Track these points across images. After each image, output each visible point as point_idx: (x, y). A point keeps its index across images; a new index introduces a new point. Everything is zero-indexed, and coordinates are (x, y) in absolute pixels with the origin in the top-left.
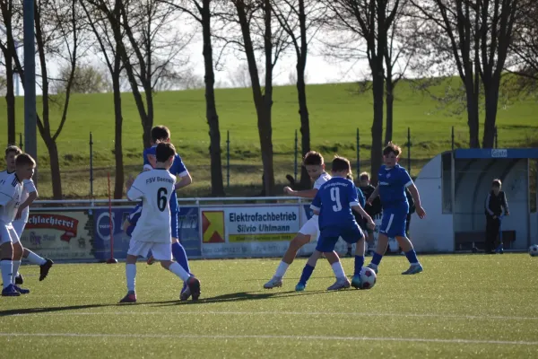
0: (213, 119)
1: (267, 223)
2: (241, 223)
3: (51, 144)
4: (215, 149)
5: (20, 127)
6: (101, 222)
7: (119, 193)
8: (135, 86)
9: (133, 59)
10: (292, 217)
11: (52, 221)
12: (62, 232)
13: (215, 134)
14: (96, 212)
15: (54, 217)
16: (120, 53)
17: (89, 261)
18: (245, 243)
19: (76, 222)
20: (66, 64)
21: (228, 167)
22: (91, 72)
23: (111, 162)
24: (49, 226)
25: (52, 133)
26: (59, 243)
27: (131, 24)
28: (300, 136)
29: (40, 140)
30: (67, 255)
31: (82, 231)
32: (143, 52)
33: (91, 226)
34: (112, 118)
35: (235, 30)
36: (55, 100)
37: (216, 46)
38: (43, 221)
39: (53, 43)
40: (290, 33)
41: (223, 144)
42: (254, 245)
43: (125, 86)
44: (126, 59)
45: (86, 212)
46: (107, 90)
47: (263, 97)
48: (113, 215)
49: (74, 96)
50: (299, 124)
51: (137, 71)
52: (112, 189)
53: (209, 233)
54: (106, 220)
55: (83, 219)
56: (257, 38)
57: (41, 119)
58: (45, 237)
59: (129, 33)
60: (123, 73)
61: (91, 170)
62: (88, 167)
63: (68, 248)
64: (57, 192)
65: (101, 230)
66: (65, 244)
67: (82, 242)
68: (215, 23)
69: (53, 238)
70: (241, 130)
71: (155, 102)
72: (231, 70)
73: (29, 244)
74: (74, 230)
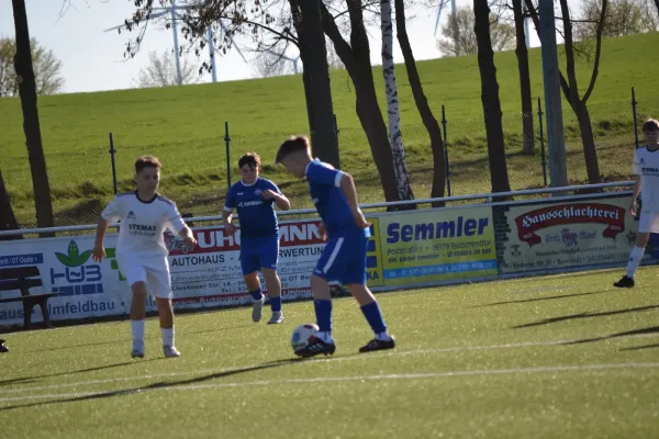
3: (580, 108)
5: (538, 90)
11: (590, 213)
12: (605, 227)
15: (593, 206)
19: (622, 212)
24: (585, 219)
25: (581, 94)
26: (601, 241)
29: (566, 105)
30: (612, 256)
31: (631, 224)
36: (581, 48)
38: (578, 213)
49: (606, 40)
57: (565, 75)
63: (614, 247)
66: (609, 242)
67: (632, 239)
69: (593, 236)
73: (561, 245)
74: (620, 222)
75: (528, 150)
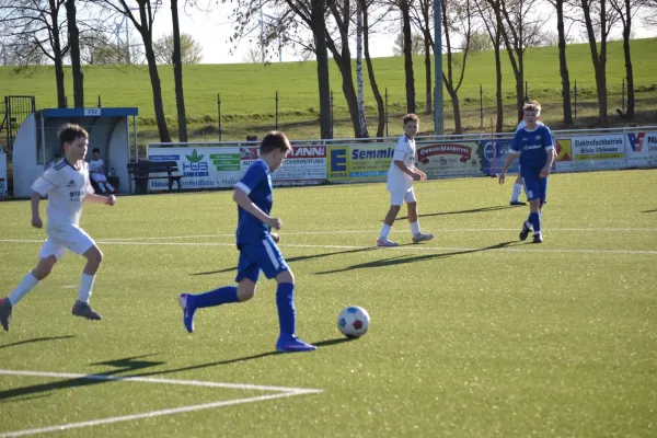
0: (564, 72)
1: (602, 146)
2: (584, 147)
3: (453, 94)
4: (566, 93)
6: (488, 149)
7: (499, 127)
9: (510, 34)
10: (620, 142)
11: (454, 149)
12: (461, 156)
13: (566, 83)
14: (484, 142)
15: (456, 146)
16: (500, 28)
18: (587, 161)
19: (470, 149)
21: (575, 104)
23: (494, 104)
24: (452, 152)
25: (455, 86)
26: (459, 164)
27: (508, 10)
28: (626, 82)
29: (445, 90)
31: (474, 156)
32: (516, 29)
33: (480, 152)
34: (495, 76)
37: (567, 23)
38: (448, 149)
39: (455, 25)
40: (619, 11)
41: (572, 87)
42: (592, 162)
44: (505, 35)
45: (477, 142)
48: (495, 144)
50: (625, 75)
51: (512, 40)
52: (496, 122)
53: (561, 154)
54: (490, 147)
55: (475, 147)
56: (595, 16)
57: (447, 77)
58: (450, 160)
59: (506, 15)
60: (502, 43)
61: (481, 110)
63: (465, 167)
65: (487, 154)
66: (463, 164)
67: (474, 163)
68: (566, 7)
69: (455, 161)
70: (583, 77)
72: (576, 34)
73: (439, 164)
74: (469, 155)
75: (428, 112)
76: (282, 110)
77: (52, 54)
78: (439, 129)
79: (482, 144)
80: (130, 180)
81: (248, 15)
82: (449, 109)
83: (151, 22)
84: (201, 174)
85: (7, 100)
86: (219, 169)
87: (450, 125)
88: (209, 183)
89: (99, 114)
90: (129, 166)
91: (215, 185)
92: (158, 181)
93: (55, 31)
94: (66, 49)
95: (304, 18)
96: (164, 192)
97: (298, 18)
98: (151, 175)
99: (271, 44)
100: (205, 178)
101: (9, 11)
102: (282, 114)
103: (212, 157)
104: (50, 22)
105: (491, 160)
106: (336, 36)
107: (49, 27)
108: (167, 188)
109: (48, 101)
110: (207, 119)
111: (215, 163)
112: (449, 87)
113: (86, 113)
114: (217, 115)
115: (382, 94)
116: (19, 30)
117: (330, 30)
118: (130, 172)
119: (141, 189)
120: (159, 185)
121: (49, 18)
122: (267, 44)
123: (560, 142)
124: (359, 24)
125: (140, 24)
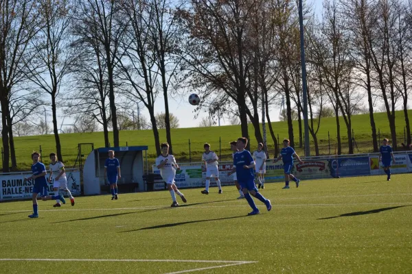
0: (373, 124)
3: (314, 136)
4: (374, 135)
5: (303, 131)
7: (339, 153)
8: (344, 114)
9: (343, 104)
10: (404, 159)
11: (316, 164)
12: (320, 168)
13: (374, 130)
14: (331, 160)
15: (317, 162)
16: (338, 102)
17: (329, 178)
19: (324, 164)
20: (319, 108)
21: (379, 141)
22: (329, 109)
23: (336, 141)
24: (315, 166)
25: (315, 132)
26: (319, 172)
27: (341, 92)
28: (406, 129)
29: (310, 135)
30: (322, 176)
31: (327, 167)
32: (346, 101)
33: (329, 165)
34: (336, 126)
35: (380, 92)
36: (315, 120)
37: (373, 98)
38: (313, 164)
39: (314, 100)
40: (401, 91)
41: (377, 133)
43: (340, 114)
44: (340, 105)
45: (328, 160)
46: (334, 116)
47: (391, 116)
48: (338, 161)
49: (322, 119)
50: (405, 124)
51: (344, 108)
52: (337, 151)
53: (373, 166)
54: (335, 163)
55: (327, 163)
56: (388, 94)
58: (314, 170)
59: (341, 95)
60: (339, 109)
61: (329, 146)
62: (328, 144)
64: (317, 154)
65: (334, 166)
66: (321, 172)
67: (327, 171)
68: (372, 90)
69: (316, 170)
70: (383, 127)
71: (351, 118)
72: (379, 106)
73: (308, 172)
74: (324, 167)
75: (301, 147)
76: (222, 148)
77: (102, 121)
78: (307, 154)
79: (330, 161)
80: (144, 184)
81: (204, 97)
82: (312, 146)
83: (153, 102)
84: (181, 180)
85: (79, 145)
86: (191, 177)
87: (313, 153)
88: (186, 184)
89: (127, 149)
90: (143, 177)
91: (189, 186)
92: (158, 184)
93: (103, 110)
94: (109, 119)
95: (233, 98)
96: (162, 190)
97: (230, 99)
98: (155, 181)
99: (216, 112)
100: (183, 182)
101: (79, 100)
102: (223, 150)
103: (187, 171)
104: (101, 105)
105: (336, 169)
106: (251, 107)
107: (100, 107)
108: (163, 188)
109: (100, 144)
110: (183, 153)
111: (189, 174)
112: (312, 132)
113: (121, 150)
114: (188, 151)
115: (276, 137)
116: (85, 110)
117: (247, 104)
118: (144, 180)
119: (150, 188)
120: (159, 186)
121: (100, 103)
122: (214, 113)
123: (372, 159)
124: (263, 100)
125: (147, 103)
